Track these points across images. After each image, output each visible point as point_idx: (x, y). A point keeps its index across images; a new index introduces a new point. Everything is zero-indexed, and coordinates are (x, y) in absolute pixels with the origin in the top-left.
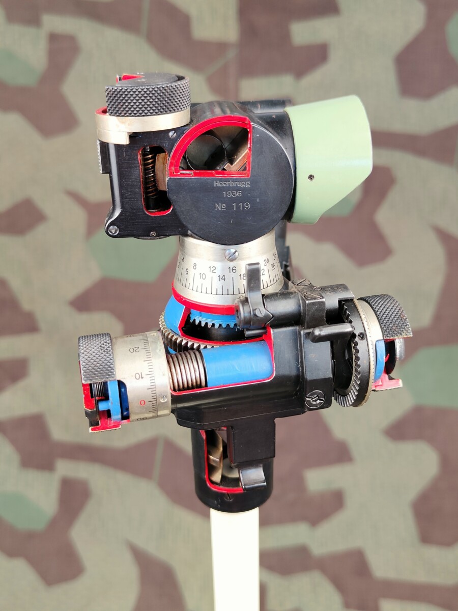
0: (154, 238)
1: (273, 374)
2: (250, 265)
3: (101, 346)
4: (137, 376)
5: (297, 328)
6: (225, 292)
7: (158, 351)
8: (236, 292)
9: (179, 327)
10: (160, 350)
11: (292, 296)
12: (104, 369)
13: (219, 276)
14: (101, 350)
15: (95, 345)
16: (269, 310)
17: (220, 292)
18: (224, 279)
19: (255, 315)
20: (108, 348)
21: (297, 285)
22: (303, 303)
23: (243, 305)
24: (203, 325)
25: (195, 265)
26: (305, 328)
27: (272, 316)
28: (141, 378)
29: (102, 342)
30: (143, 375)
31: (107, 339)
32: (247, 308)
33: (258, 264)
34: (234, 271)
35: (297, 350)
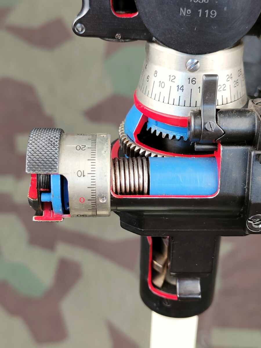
0: (118, 40)
1: (216, 191)
2: (207, 76)
3: (49, 140)
4: (79, 174)
5: (249, 148)
6: (182, 103)
7: (103, 152)
8: (193, 104)
9: (135, 134)
10: (105, 152)
11: (248, 114)
12: (48, 162)
13: (178, 86)
14: (49, 143)
15: (44, 137)
16: (220, 125)
17: (176, 102)
18: (183, 90)
19: (205, 129)
20: (55, 143)
21: (257, 104)
22: (258, 123)
23: (195, 118)
24: (157, 134)
25: (156, 72)
26: (256, 149)
27: (223, 132)
28: (82, 176)
29: (52, 136)
30: (85, 174)
31: (57, 134)
32: (198, 121)
33: (216, 76)
34: (194, 82)
35: (246, 171)
